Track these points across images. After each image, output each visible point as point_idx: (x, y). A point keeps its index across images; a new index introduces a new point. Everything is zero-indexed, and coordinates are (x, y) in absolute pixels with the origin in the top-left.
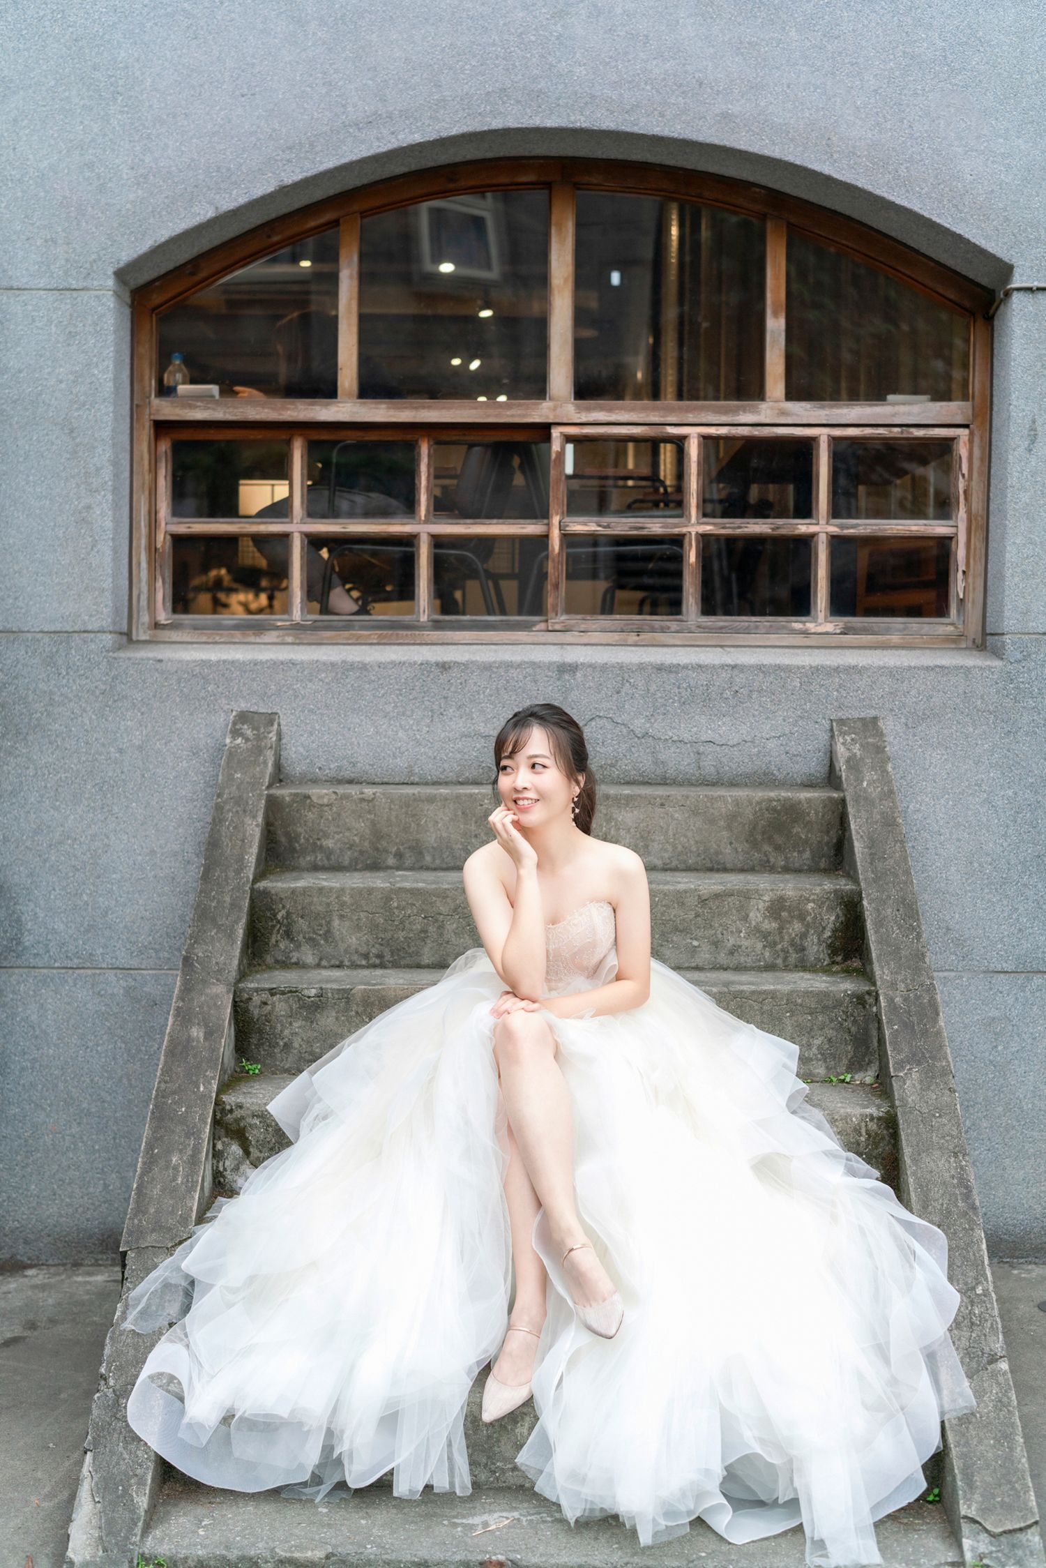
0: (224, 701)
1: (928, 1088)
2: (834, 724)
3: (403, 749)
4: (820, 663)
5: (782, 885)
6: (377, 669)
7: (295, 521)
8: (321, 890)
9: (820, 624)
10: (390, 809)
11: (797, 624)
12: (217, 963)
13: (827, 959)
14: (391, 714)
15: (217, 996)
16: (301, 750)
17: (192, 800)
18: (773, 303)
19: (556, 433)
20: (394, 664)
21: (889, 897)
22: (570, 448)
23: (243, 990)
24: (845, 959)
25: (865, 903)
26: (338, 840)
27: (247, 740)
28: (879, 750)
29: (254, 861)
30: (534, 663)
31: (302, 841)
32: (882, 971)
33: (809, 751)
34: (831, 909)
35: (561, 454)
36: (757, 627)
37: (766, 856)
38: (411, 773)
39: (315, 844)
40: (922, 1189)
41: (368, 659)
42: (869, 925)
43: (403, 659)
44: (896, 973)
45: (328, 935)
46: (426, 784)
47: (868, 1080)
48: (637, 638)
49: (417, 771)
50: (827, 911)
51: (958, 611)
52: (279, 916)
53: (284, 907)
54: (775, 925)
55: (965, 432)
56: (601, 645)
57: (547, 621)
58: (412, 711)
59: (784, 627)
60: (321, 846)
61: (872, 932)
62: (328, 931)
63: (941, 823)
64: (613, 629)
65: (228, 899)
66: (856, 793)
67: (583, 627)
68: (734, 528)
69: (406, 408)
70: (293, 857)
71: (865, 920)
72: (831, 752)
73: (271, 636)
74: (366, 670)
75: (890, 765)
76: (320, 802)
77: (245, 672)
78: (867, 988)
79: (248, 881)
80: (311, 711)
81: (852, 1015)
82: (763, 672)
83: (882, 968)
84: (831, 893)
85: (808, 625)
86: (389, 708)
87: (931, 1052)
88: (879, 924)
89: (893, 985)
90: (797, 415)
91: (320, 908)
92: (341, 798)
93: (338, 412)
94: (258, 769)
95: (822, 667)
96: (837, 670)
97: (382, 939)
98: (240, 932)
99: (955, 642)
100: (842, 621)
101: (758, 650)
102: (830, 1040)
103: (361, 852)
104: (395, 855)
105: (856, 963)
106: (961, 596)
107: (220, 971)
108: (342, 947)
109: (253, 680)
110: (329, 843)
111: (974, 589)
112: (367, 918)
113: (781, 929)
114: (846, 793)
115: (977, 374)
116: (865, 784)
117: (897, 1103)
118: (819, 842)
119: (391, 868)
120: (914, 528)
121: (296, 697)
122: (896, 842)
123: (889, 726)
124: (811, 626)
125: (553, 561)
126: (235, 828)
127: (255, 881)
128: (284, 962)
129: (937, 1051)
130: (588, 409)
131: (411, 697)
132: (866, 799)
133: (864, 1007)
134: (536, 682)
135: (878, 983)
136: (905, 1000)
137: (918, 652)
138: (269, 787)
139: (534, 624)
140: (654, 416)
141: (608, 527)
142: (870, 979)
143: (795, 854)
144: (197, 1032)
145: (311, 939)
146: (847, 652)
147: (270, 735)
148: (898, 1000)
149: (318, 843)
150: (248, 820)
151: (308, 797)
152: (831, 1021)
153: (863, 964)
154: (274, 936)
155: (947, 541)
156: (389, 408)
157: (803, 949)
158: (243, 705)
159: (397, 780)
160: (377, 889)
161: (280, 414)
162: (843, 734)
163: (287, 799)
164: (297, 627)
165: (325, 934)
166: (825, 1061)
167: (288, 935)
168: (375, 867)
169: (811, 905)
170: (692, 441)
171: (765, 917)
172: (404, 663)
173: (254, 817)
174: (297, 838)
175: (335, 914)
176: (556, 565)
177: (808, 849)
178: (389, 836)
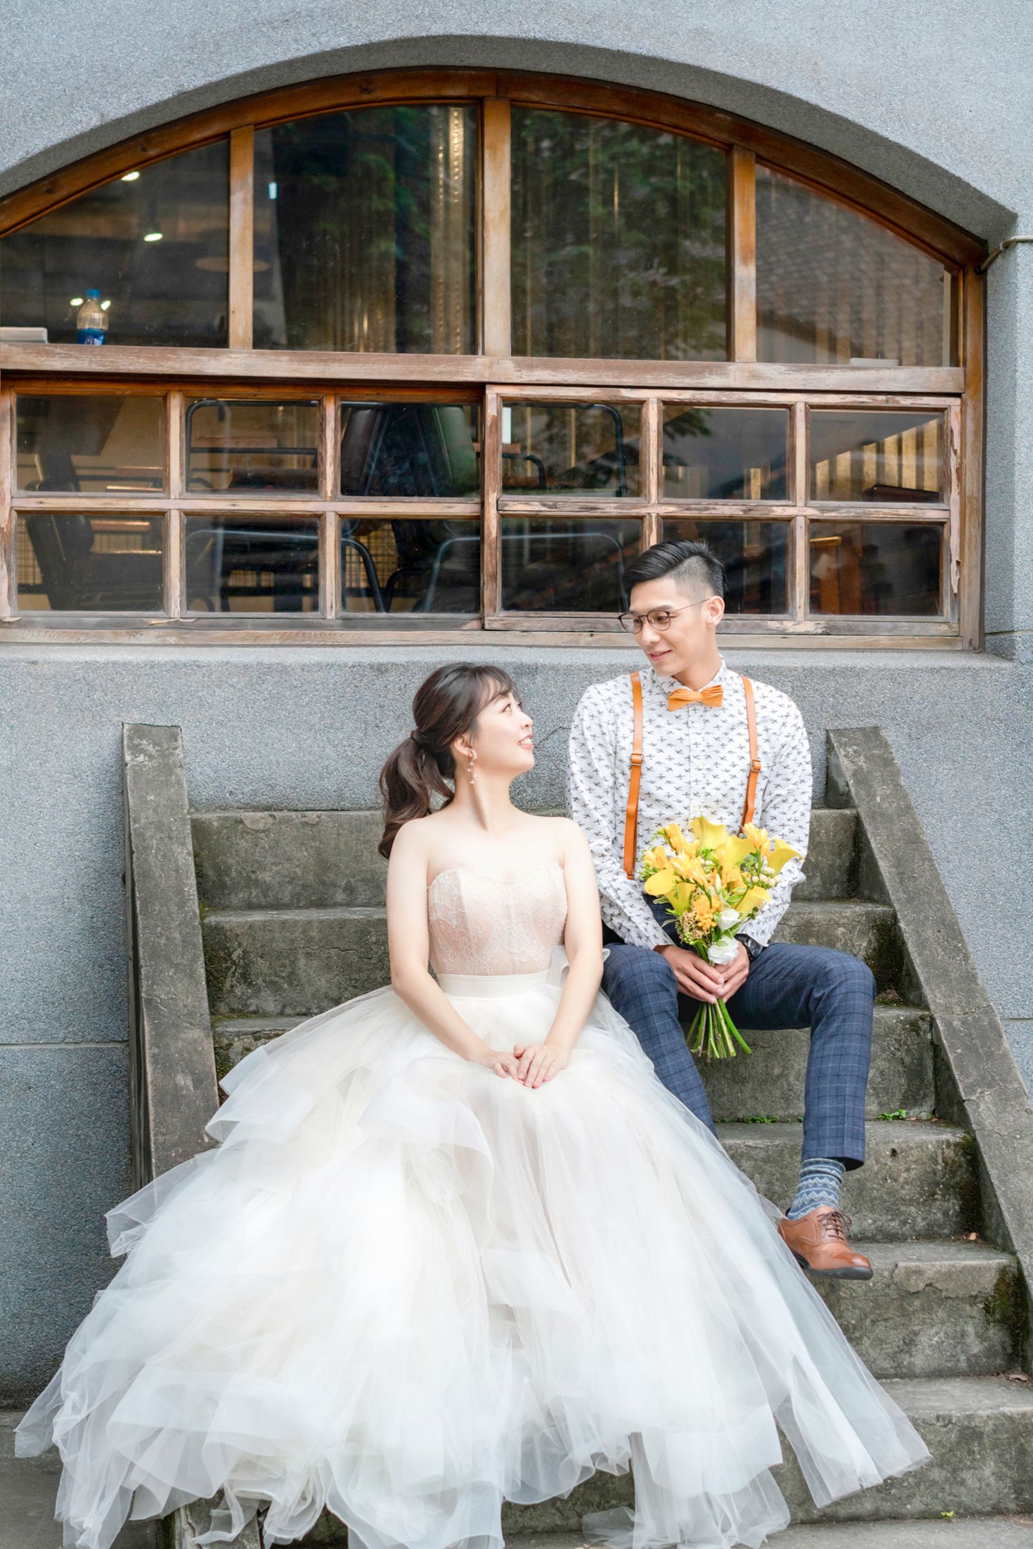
0: (112, 712)
1: (1004, 1110)
2: (831, 735)
3: (331, 769)
4: (814, 664)
6: (299, 671)
7: (172, 497)
8: (284, 923)
9: (800, 623)
10: (339, 834)
11: (773, 622)
12: (185, 1006)
14: (317, 727)
15: (195, 1041)
16: (208, 770)
17: (74, 834)
18: (742, 248)
19: (491, 394)
20: (321, 666)
21: (927, 918)
22: (507, 413)
23: (221, 1035)
25: (902, 925)
26: (278, 873)
27: (151, 757)
28: (888, 762)
29: (196, 893)
31: (234, 874)
32: (934, 995)
34: (862, 933)
35: (497, 420)
38: (341, 797)
39: (248, 877)
40: (1015, 1208)
42: (911, 947)
43: (331, 660)
44: (949, 996)
45: (292, 978)
47: (924, 1116)
48: (590, 639)
49: (348, 795)
50: (858, 937)
51: (952, 608)
52: (234, 957)
53: (240, 945)
55: (957, 401)
56: (549, 647)
57: (482, 618)
58: (343, 724)
59: (759, 626)
60: (257, 881)
61: (916, 954)
62: (293, 973)
63: (949, 848)
64: (562, 627)
65: (177, 935)
66: (870, 808)
67: (526, 625)
68: (700, 510)
69: (311, 361)
70: (223, 895)
71: (904, 943)
72: (828, 767)
73: (149, 637)
74: (287, 673)
75: (902, 778)
76: (254, 827)
77: (139, 676)
78: (920, 1013)
79: (195, 915)
80: (221, 724)
81: (905, 1044)
83: (933, 991)
84: (862, 916)
85: (786, 623)
86: (314, 719)
87: (1001, 1075)
88: (922, 945)
89: (948, 1008)
90: (771, 379)
91: (282, 945)
92: (280, 823)
93: (229, 364)
94: (172, 790)
95: (817, 669)
96: (832, 672)
97: (357, 980)
98: (202, 972)
99: (950, 642)
100: (824, 619)
102: (882, 1073)
103: (304, 887)
104: (345, 890)
105: (894, 993)
106: (956, 591)
107: (190, 1014)
108: (309, 991)
109: (150, 685)
110: (266, 876)
111: (970, 582)
112: (338, 955)
114: (860, 810)
115: (969, 336)
116: (878, 799)
117: (974, 1126)
118: (830, 865)
119: (341, 905)
120: (902, 512)
121: (202, 706)
123: (889, 735)
124: (789, 625)
125: (490, 547)
126: (164, 856)
127: (202, 918)
128: (240, 1011)
129: (1005, 1073)
130: (531, 367)
131: (341, 706)
132: (882, 815)
133: (918, 1034)
135: (932, 1007)
136: (963, 1023)
137: (912, 655)
138: (189, 813)
139: (465, 622)
140: (607, 376)
141: (554, 506)
142: (921, 1003)
144: (184, 1081)
145: (273, 983)
146: (836, 654)
147: (177, 751)
148: (956, 1023)
149: (253, 876)
150: (177, 848)
151: (241, 822)
152: (884, 1050)
154: (229, 979)
155: (939, 527)
156: (291, 361)
158: (136, 717)
159: (325, 806)
160: (351, 921)
161: (159, 365)
162: (844, 745)
163: (215, 824)
164: (177, 626)
165: (289, 976)
166: (878, 1097)
167: (245, 978)
168: (321, 904)
169: (842, 929)
170: (650, 406)
172: (332, 666)
173: (183, 844)
174: (229, 868)
175: (300, 952)
176: (494, 551)
177: (818, 874)
178: (338, 866)
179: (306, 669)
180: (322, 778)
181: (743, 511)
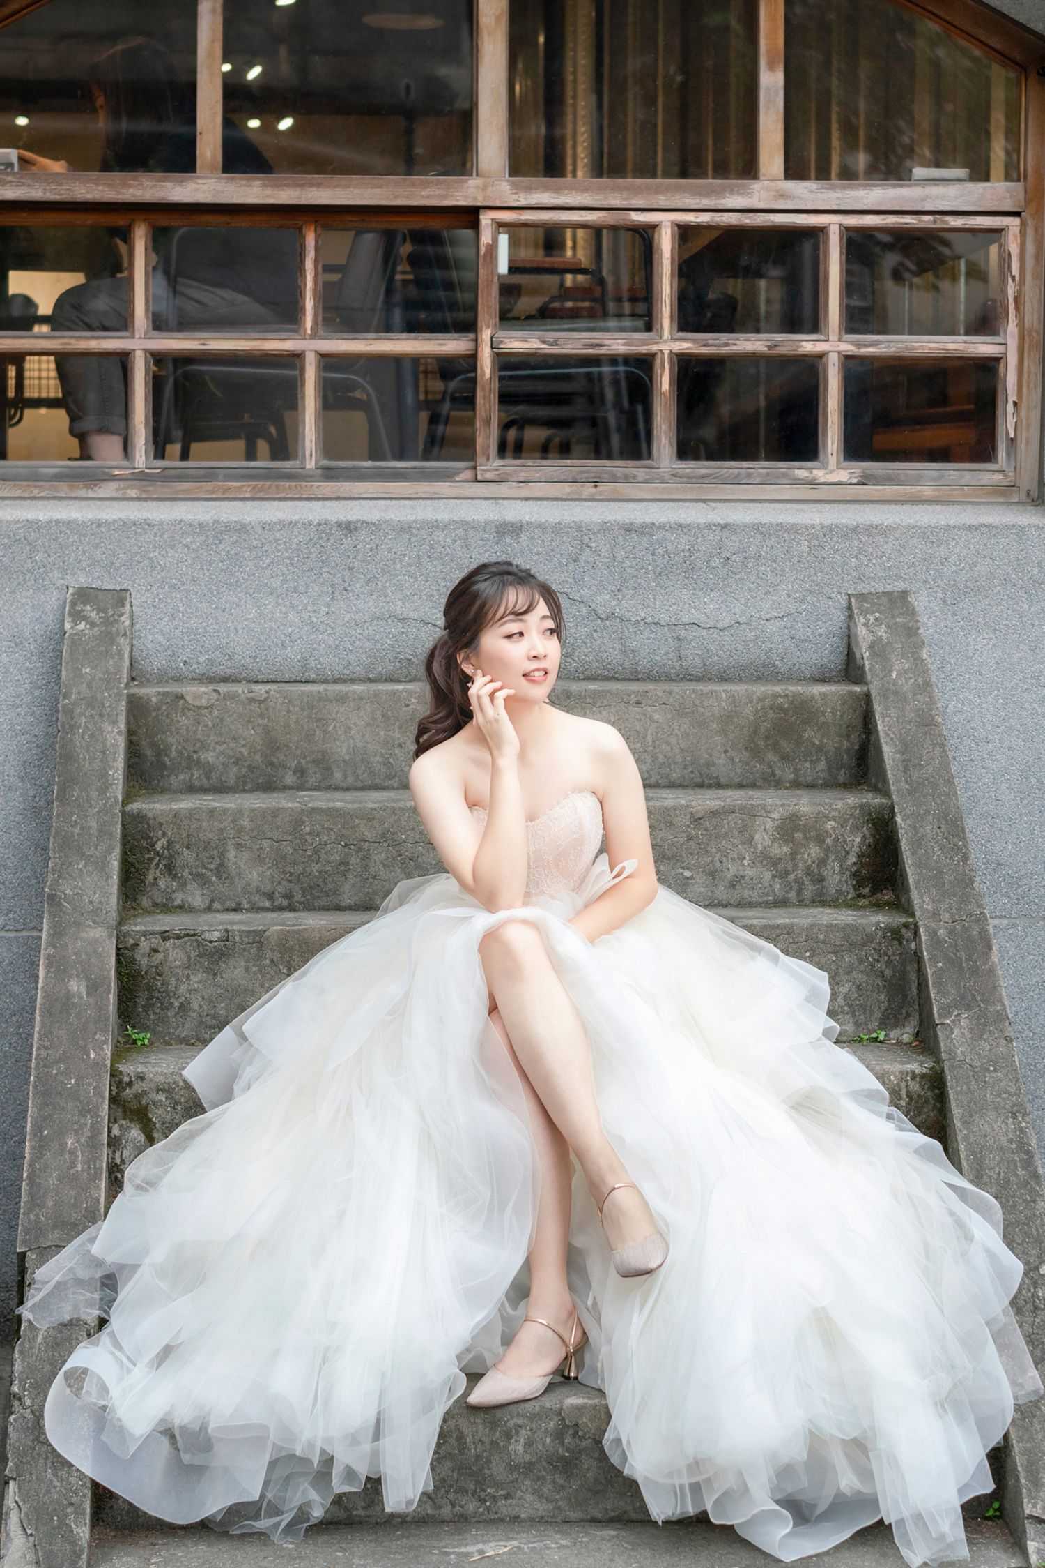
0: (57, 574)
1: (981, 1037)
2: (853, 600)
3: (295, 637)
4: (835, 521)
5: (795, 800)
6: (260, 530)
7: (137, 336)
8: (212, 811)
9: (831, 472)
10: (289, 712)
11: (801, 471)
12: (91, 902)
13: (852, 891)
14: (279, 590)
15: (96, 941)
16: (160, 638)
17: (14, 706)
18: (768, 51)
19: (486, 219)
20: (283, 525)
21: (927, 812)
22: (504, 239)
23: (127, 934)
24: (874, 891)
25: (898, 819)
26: (221, 753)
27: (93, 625)
28: (911, 632)
29: (121, 777)
30: (467, 523)
31: (174, 754)
32: (921, 900)
33: (820, 635)
34: (856, 828)
35: (493, 248)
36: (749, 476)
37: (771, 767)
38: (305, 667)
39: (190, 757)
40: (975, 1155)
41: (247, 519)
42: (904, 845)
43: (295, 518)
44: (939, 901)
45: (221, 870)
46: (326, 681)
47: (907, 1037)
48: (594, 490)
49: (313, 664)
50: (851, 832)
51: (1008, 455)
52: (158, 847)
53: (164, 834)
54: (786, 849)
55: (1017, 221)
56: (547, 499)
57: (475, 468)
58: (307, 586)
59: (785, 475)
60: (199, 761)
61: (908, 853)
62: (221, 865)
63: (989, 726)
64: (562, 478)
65: (93, 824)
66: (883, 686)
67: (522, 476)
68: (719, 346)
69: (286, 186)
70: (162, 776)
71: (898, 840)
72: (849, 636)
73: (108, 489)
74: (246, 532)
75: (925, 651)
76: (197, 703)
77: (85, 536)
78: (903, 920)
79: (116, 802)
80: (174, 587)
81: (886, 954)
82: (762, 533)
83: (921, 895)
84: (855, 808)
85: (815, 472)
86: (276, 583)
87: (983, 995)
88: (917, 843)
89: (935, 915)
90: (800, 198)
91: (210, 836)
92: (224, 698)
93: (196, 190)
94: (111, 662)
95: (837, 526)
96: (855, 529)
97: (291, 874)
98: (115, 864)
99: (1003, 494)
100: (859, 468)
101: (752, 505)
102: (859, 988)
103: (251, 768)
104: (295, 772)
105: (888, 896)
106: (1012, 435)
107: (95, 911)
108: (239, 885)
109: (97, 546)
110: (209, 757)
111: (1028, 425)
112: (271, 847)
113: (794, 854)
114: (871, 686)
115: (1030, 146)
116: (894, 675)
117: (943, 1056)
118: (836, 748)
119: (291, 788)
120: (950, 346)
121: (153, 568)
122: (935, 745)
123: (921, 601)
124: (819, 474)
125: (483, 389)
126: (91, 736)
127: (124, 803)
128: (164, 905)
129: (990, 992)
130: (529, 189)
131: (305, 568)
132: (896, 693)
133: (901, 943)
134: (467, 546)
135: (918, 914)
136: (950, 933)
137: (957, 508)
138: (127, 686)
139: (458, 472)
140: (614, 198)
141: (555, 343)
142: (908, 910)
143: (807, 765)
144: (77, 986)
145: (198, 875)
146: (868, 508)
147: (122, 619)
148: (941, 932)
149: (195, 757)
150: (107, 727)
151: (182, 697)
152: (861, 961)
153: (897, 896)
154: (152, 871)
155: (993, 363)
156: (265, 186)
157: (822, 880)
158: (82, 580)
159: (287, 677)
160: (285, 810)
161: (119, 193)
162: (864, 612)
163: (154, 699)
164: (141, 477)
165: (217, 869)
167: (170, 870)
168: (269, 787)
169: (831, 824)
170: (663, 231)
171: (775, 839)
172: (296, 523)
173: (115, 723)
174: (168, 747)
175: (230, 842)
176: (487, 394)
177: (823, 758)
178: (287, 746)
179: (267, 527)
180: (284, 646)
181: (768, 346)
